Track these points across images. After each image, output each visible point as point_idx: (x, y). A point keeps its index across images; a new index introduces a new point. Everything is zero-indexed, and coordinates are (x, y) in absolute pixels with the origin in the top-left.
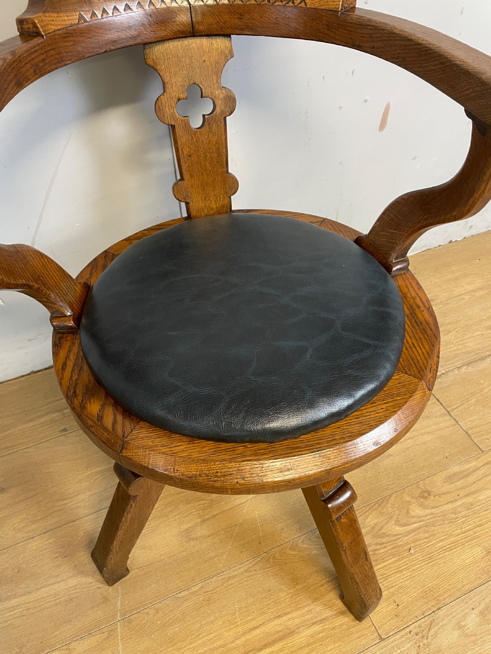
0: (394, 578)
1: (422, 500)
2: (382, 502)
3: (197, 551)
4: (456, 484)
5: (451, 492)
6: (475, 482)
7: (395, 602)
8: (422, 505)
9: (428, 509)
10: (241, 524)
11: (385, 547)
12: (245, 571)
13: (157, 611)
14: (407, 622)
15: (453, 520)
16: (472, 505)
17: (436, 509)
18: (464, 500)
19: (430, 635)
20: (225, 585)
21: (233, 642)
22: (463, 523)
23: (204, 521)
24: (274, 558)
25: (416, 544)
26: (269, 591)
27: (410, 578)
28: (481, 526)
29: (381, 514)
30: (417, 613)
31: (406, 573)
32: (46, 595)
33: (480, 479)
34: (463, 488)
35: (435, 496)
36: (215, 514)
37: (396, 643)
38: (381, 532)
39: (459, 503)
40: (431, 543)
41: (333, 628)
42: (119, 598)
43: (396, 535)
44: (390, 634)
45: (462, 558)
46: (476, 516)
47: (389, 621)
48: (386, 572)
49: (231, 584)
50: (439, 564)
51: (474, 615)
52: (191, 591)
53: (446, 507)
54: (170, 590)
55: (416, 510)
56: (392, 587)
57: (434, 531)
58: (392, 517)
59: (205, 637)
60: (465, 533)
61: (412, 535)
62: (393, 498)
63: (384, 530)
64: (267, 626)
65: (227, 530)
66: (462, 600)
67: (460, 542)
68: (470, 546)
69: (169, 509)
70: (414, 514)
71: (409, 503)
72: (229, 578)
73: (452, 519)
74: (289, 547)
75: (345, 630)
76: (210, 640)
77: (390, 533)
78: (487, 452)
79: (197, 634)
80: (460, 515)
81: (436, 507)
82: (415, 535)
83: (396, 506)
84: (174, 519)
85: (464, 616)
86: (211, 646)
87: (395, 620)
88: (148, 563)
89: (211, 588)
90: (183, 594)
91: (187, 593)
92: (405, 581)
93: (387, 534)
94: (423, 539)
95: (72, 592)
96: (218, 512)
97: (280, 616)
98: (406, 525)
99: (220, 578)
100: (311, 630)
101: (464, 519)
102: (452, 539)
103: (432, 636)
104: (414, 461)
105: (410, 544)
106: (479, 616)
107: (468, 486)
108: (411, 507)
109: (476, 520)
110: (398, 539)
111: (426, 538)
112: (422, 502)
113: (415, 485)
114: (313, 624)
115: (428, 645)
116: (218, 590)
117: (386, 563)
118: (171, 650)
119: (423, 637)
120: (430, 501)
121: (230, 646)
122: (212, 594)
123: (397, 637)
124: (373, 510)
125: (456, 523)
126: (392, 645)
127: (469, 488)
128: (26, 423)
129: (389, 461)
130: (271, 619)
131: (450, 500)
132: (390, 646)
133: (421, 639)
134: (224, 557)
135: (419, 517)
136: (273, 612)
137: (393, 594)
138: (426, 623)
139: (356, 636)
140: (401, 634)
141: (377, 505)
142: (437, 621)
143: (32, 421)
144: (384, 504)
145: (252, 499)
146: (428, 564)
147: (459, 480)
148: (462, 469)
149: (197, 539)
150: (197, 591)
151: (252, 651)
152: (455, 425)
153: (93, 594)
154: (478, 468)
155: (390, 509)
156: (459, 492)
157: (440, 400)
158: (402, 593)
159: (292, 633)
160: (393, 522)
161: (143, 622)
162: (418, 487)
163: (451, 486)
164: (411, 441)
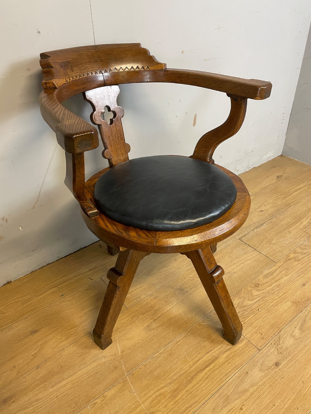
0: (255, 323)
1: (256, 288)
3: (156, 334)
4: (269, 278)
5: (268, 282)
6: (277, 276)
7: (260, 333)
8: (257, 290)
9: (260, 291)
10: (174, 317)
11: (247, 311)
12: (184, 337)
13: (146, 366)
14: (268, 340)
16: (279, 285)
18: (275, 284)
19: (280, 343)
20: (176, 345)
21: (189, 370)
22: (278, 293)
24: (196, 328)
25: (260, 307)
26: (199, 343)
27: (263, 321)
28: (286, 293)
29: (240, 298)
30: (271, 335)
31: (260, 320)
33: (279, 274)
34: (273, 279)
35: (261, 285)
36: (159, 316)
37: (267, 350)
39: (273, 285)
40: (266, 305)
41: (236, 351)
42: (123, 365)
43: (250, 305)
44: (263, 347)
45: (283, 308)
46: (283, 289)
47: (260, 341)
48: (251, 322)
49: (179, 345)
50: (274, 312)
51: (297, 331)
52: (160, 352)
53: (268, 289)
54: (149, 355)
55: (255, 293)
56: (256, 327)
57: (266, 299)
58: (245, 298)
59: (174, 371)
60: (280, 297)
61: (257, 304)
62: (243, 290)
63: (244, 304)
64: (204, 358)
65: (168, 321)
66: (289, 325)
67: (280, 301)
68: (285, 302)
70: (254, 294)
71: (251, 290)
72: (177, 343)
73: (273, 293)
74: (201, 322)
75: (241, 351)
76: (177, 372)
77: (247, 305)
78: (278, 262)
79: (170, 371)
80: (275, 290)
81: (264, 290)
82: (259, 303)
83: (245, 293)
84: (138, 323)
85: (293, 331)
86: (179, 374)
87: (263, 340)
88: (133, 346)
89: (170, 349)
90: (156, 355)
91: (158, 354)
92: (261, 323)
94: (263, 304)
95: (96, 369)
96: (160, 315)
97: (208, 352)
98: (253, 300)
99: (173, 343)
100: (225, 355)
101: (278, 292)
102: (275, 301)
103: (282, 343)
104: (247, 273)
105: (258, 307)
106: (299, 330)
108: (253, 292)
109: (283, 291)
110: (251, 307)
113: (251, 282)
114: (226, 351)
115: (281, 347)
116: (173, 348)
117: (250, 318)
118: (159, 382)
119: (278, 345)
120: (260, 287)
121: (188, 372)
122: (171, 351)
123: (266, 347)
124: (236, 297)
125: (275, 294)
126: (265, 351)
127: (276, 278)
128: (38, 296)
129: (235, 275)
130: (204, 355)
131: (269, 285)
132: (264, 352)
133: (277, 346)
134: (171, 333)
135: (257, 295)
136: (204, 351)
137: (258, 330)
138: (277, 338)
139: (247, 352)
140: (267, 346)
141: (237, 294)
142: (282, 336)
143: (41, 294)
144: (240, 293)
145: (175, 305)
146: (269, 313)
147: (270, 276)
148: (270, 271)
149: (154, 329)
150: (163, 352)
151: (200, 371)
152: (260, 254)
153: (108, 367)
154: (277, 270)
155: (243, 295)
156: (271, 281)
157: (249, 245)
158: (261, 329)
159: (217, 358)
160: (247, 300)
161: (140, 373)
162: (253, 283)
163: (267, 279)
164: (242, 264)
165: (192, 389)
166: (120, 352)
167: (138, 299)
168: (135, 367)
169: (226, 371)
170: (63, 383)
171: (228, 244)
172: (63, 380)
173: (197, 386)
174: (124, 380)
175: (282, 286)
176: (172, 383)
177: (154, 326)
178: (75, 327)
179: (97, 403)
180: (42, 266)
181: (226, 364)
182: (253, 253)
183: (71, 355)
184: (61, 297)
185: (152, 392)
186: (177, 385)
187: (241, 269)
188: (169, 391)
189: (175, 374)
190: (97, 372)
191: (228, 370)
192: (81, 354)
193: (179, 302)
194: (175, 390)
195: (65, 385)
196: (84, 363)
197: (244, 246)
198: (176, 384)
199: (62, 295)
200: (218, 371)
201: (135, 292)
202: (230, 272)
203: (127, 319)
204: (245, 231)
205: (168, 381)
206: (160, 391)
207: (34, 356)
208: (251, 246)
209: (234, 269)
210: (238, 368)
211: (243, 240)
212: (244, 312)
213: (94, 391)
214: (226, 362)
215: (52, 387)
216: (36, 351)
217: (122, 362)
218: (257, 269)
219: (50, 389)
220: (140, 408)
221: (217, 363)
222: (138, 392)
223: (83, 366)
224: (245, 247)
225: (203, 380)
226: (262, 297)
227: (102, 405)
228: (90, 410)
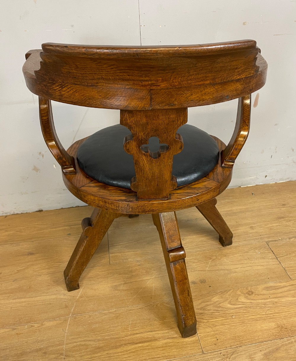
0: (219, 327)
1: (247, 295)
2: (224, 292)
3: (118, 295)
4: (270, 291)
5: (265, 295)
6: (281, 293)
7: (216, 338)
8: (246, 298)
9: (250, 300)
10: (144, 288)
11: (219, 312)
12: (140, 308)
13: (90, 317)
14: (220, 348)
15: (263, 308)
16: (276, 303)
17: (254, 301)
18: (272, 300)
19: (231, 357)
20: (128, 312)
21: (124, 337)
22: (269, 310)
23: (125, 283)
24: (157, 305)
25: (237, 314)
26: (149, 319)
28: (278, 313)
29: (222, 297)
30: (227, 346)
31: (227, 326)
32: (39, 300)
33: (285, 292)
34: (274, 294)
35: (255, 295)
36: (132, 281)
37: (211, 356)
38: (219, 305)
39: (269, 300)
40: (245, 316)
41: (178, 342)
42: (73, 308)
43: (227, 308)
44: (209, 352)
45: (262, 326)
46: (277, 308)
47: (210, 345)
48: (215, 324)
49: (131, 313)
50: (248, 326)
53: (260, 301)
54: (100, 309)
55: (242, 299)
56: (217, 331)
57: (249, 310)
58: (227, 300)
59: (110, 332)
60: (267, 315)
61: (236, 310)
62: (231, 291)
63: (220, 305)
64: (144, 334)
65: (136, 289)
66: (256, 346)
67: (264, 318)
68: (269, 321)
69: (109, 275)
70: (240, 300)
71: (240, 295)
72: (130, 310)
73: (263, 307)
74: (166, 302)
75: (184, 345)
76: (112, 334)
77: (224, 306)
78: (294, 280)
79: (107, 330)
80: (267, 306)
81: (254, 300)
82: (238, 310)
83: (231, 295)
84: (110, 280)
85: (254, 353)
86: (112, 337)
87: (214, 346)
88: (92, 296)
89: (120, 312)
91: (107, 312)
92: (225, 330)
93: (222, 307)
94: (242, 313)
95: (52, 301)
96: (134, 281)
97: (151, 331)
98: (234, 305)
99: (126, 309)
100: (166, 341)
101: (269, 308)
102: (259, 316)
103: (232, 358)
104: (248, 277)
105: (234, 314)
107: (277, 294)
108: (240, 297)
109: (276, 310)
110: (227, 310)
111: (244, 313)
113: (246, 288)
114: (168, 338)
116: (123, 314)
117: (217, 320)
118: (92, 334)
119: (227, 357)
120: (252, 297)
121: (121, 339)
122: (120, 315)
123: (213, 354)
124: (218, 295)
126: (209, 357)
128: (52, 228)
129: (234, 274)
130: (147, 332)
131: (264, 298)
132: (207, 357)
133: (225, 358)
134: (131, 300)
135: (243, 302)
136: (149, 329)
137: (217, 334)
138: (231, 351)
139: (190, 348)
140: (215, 353)
142: (238, 352)
143: (55, 228)
144: (225, 293)
145: (153, 278)
146: (241, 324)
147: (272, 290)
149: (119, 290)
150: (112, 312)
151: (132, 343)
152: (279, 264)
153: (61, 303)
154: (286, 286)
155: (227, 296)
156: (270, 295)
157: (274, 251)
158: (221, 335)
159: (156, 340)
160: (227, 302)
161: (82, 320)
162: (247, 289)
163: (267, 292)
164: (250, 267)
165: (114, 354)
166: (79, 296)
167: (124, 260)
168: (81, 313)
169: (156, 355)
170: (23, 300)
171: (249, 243)
172: (25, 298)
173: (120, 354)
174: (65, 319)
175: (278, 305)
176: (101, 341)
177: (121, 288)
178: (60, 263)
179: (34, 326)
180: (71, 206)
181: (161, 349)
182: (271, 260)
183: (43, 282)
184: (67, 236)
185: (80, 339)
186: (103, 345)
187: (244, 272)
188: (94, 346)
189: (109, 335)
190: (50, 304)
191: (158, 355)
192: (50, 284)
193: (158, 277)
194: (99, 348)
195: (22, 302)
196: (47, 292)
197: (267, 250)
198: (103, 343)
199: (69, 234)
200: (148, 351)
201: (126, 253)
202: (231, 270)
203: (104, 273)
204: (280, 236)
205: (99, 338)
206: (86, 342)
207: (18, 271)
208: (274, 253)
209: (237, 268)
210: (169, 358)
211: (270, 245)
212: (215, 311)
213: (38, 316)
214: (162, 347)
215: (14, 299)
216: (22, 268)
217: (75, 305)
218: (263, 278)
219: (11, 300)
220: (61, 347)
221: (152, 344)
222: (68, 334)
223: (44, 294)
224: (266, 252)
225: (129, 352)
226: (246, 306)
227: (36, 329)
228: (26, 329)
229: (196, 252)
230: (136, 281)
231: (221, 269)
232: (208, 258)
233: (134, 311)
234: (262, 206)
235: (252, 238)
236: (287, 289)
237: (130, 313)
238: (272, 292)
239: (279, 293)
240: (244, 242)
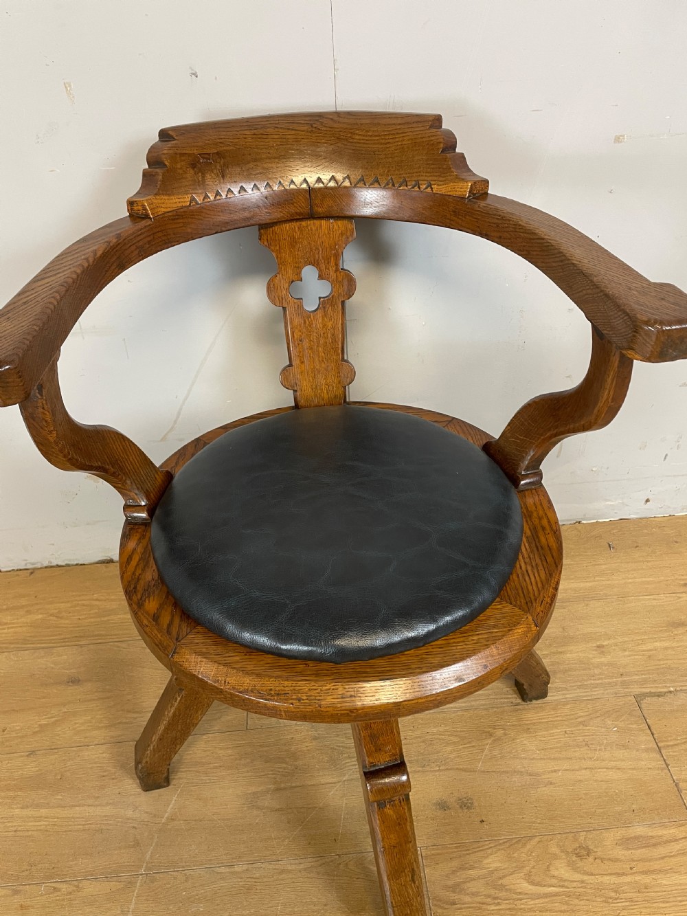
1: (574, 858)
2: (518, 842)
3: (257, 824)
4: (633, 851)
5: (621, 861)
8: (571, 865)
9: (580, 873)
10: (320, 808)
13: (186, 881)
15: (610, 900)
16: (646, 888)
17: (590, 877)
18: (637, 878)
20: (275, 877)
22: (625, 908)
23: (277, 790)
29: (509, 858)
34: (641, 861)
35: (595, 859)
36: (294, 784)
38: (500, 882)
39: (628, 879)
42: (152, 848)
43: (520, 893)
46: (647, 905)
49: (282, 879)
52: (232, 870)
53: (606, 879)
54: (210, 860)
55: (561, 870)
57: (576, 905)
58: (523, 867)
61: (542, 900)
62: (534, 842)
63: (505, 881)
65: (302, 810)
70: (556, 873)
71: (555, 857)
72: (283, 871)
73: (611, 898)
77: (512, 887)
80: (622, 896)
81: (592, 874)
82: (548, 902)
83: (534, 854)
84: (244, 774)
88: (197, 818)
89: (258, 875)
90: (223, 870)
91: (228, 870)
93: (507, 887)
96: (298, 784)
98: (538, 884)
99: (274, 867)
101: (627, 904)
105: (536, 912)
107: (650, 860)
108: (556, 863)
110: (521, 899)
112: (573, 861)
113: (572, 835)
116: (265, 880)
120: (587, 864)
122: (255, 882)
124: (499, 850)
125: (612, 905)
129: (547, 790)
131: (617, 871)
134: (286, 842)
135: (561, 879)
141: (508, 844)
144: (520, 846)
145: (345, 781)
147: (639, 848)
148: (651, 834)
149: (262, 809)
150: (240, 873)
152: (662, 769)
154: (676, 840)
155: (524, 855)
156: (633, 865)
157: (652, 728)
160: (522, 874)
161: (167, 886)
162: (575, 839)
163: (626, 852)
164: (588, 772)
166: (167, 815)
174: (129, 880)
177: (267, 801)
179: (59, 890)
183: (90, 766)
187: (573, 785)
190: (102, 830)
192: (106, 773)
193: (358, 779)
196: (97, 795)
197: (636, 723)
202: (538, 775)
203: (230, 751)
204: (672, 682)
208: (655, 732)
209: (555, 771)
211: (643, 706)
217: (155, 840)
218: (618, 808)
224: (634, 727)
226: (570, 892)
227: (63, 900)
228: (42, 895)
229: (454, 712)
230: (303, 786)
231: (515, 772)
232: (484, 732)
233: (290, 876)
234: (630, 583)
235: (600, 681)
236: (678, 847)
237: (282, 882)
238: (639, 853)
239: (656, 859)
240: (578, 691)
